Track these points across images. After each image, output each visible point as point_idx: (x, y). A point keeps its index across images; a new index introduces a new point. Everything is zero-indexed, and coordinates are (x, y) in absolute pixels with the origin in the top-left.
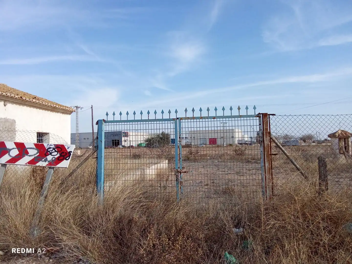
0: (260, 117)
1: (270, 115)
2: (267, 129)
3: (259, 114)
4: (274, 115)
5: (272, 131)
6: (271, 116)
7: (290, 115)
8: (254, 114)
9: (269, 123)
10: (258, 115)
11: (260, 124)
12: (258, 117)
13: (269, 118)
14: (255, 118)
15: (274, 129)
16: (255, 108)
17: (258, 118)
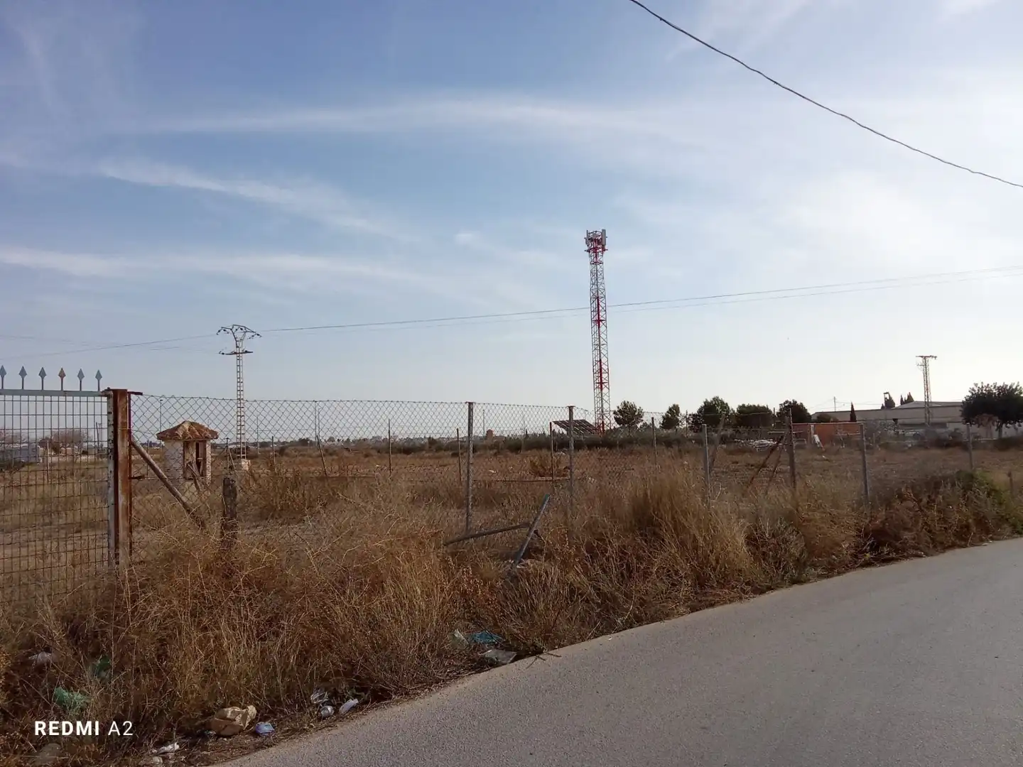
0: (108, 397)
1: (133, 393)
2: (124, 424)
3: (109, 389)
4: (141, 394)
5: (134, 429)
6: (133, 396)
7: (173, 397)
8: (97, 390)
9: (130, 410)
10: (106, 393)
11: (109, 413)
12: (105, 396)
13: (130, 399)
14: (98, 399)
15: (139, 424)
16: (99, 376)
17: (105, 399)
